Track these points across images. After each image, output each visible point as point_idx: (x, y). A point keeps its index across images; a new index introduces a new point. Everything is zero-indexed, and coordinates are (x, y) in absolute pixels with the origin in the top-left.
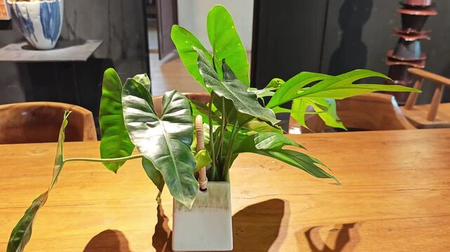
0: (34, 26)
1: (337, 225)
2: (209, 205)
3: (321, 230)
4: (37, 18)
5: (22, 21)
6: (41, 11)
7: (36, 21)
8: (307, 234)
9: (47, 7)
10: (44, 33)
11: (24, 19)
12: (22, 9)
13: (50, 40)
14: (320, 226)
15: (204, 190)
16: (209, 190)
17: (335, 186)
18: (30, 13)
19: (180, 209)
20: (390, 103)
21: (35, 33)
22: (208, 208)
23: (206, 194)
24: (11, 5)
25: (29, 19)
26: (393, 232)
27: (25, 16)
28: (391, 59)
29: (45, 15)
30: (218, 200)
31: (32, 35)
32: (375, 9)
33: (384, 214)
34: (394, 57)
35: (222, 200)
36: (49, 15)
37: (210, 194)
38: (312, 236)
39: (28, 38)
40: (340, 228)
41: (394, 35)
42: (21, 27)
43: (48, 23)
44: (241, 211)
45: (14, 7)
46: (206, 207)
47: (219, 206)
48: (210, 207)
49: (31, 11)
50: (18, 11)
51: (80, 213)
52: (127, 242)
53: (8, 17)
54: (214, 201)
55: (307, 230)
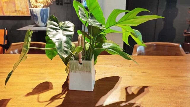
0: (38, 18)
1: (140, 86)
2: (83, 70)
3: (132, 88)
4: (39, 14)
5: (34, 16)
6: (41, 11)
7: (39, 16)
8: (126, 89)
9: (43, 11)
10: (42, 20)
11: (35, 15)
12: (34, 11)
13: (44, 23)
14: (133, 86)
15: (81, 64)
16: (83, 63)
17: (144, 73)
18: (37, 13)
19: (72, 71)
20: (179, 47)
21: (38, 20)
22: (83, 72)
23: (82, 65)
24: (30, 10)
25: (36, 15)
26: (164, 90)
27: (35, 14)
28: (186, 33)
29: (42, 13)
30: (87, 68)
31: (37, 21)
32: (179, 13)
33: (163, 84)
34: (187, 32)
35: (88, 68)
36: (44, 14)
37: (84, 66)
38: (128, 89)
39: (36, 22)
40: (141, 87)
41: (187, 23)
42: (33, 18)
43: (43, 16)
44: (100, 79)
45: (32, 11)
46: (82, 71)
47: (87, 71)
48: (84, 71)
49: (37, 12)
50: (33, 12)
51: (38, 76)
52: (52, 86)
53: (30, 15)
54: (85, 69)
55: (126, 87)
